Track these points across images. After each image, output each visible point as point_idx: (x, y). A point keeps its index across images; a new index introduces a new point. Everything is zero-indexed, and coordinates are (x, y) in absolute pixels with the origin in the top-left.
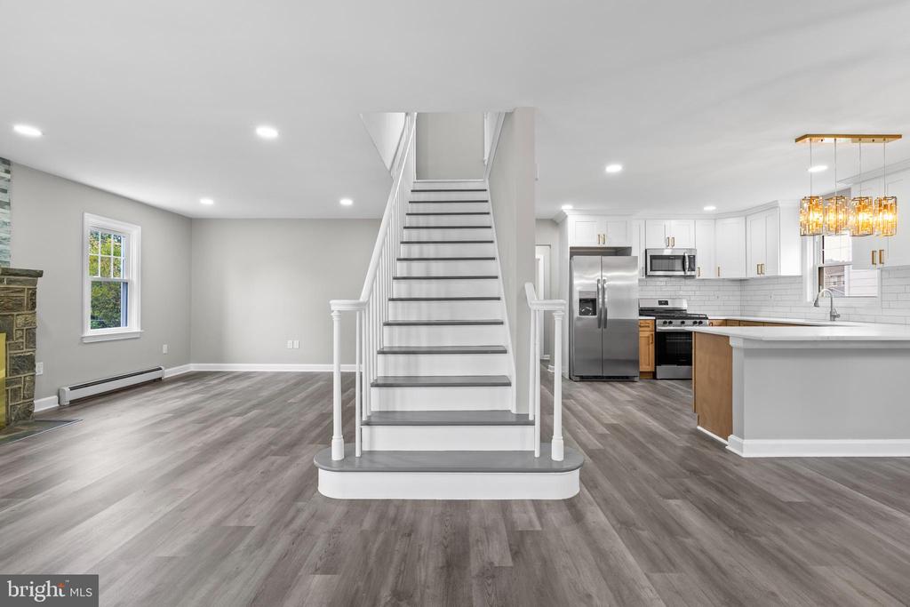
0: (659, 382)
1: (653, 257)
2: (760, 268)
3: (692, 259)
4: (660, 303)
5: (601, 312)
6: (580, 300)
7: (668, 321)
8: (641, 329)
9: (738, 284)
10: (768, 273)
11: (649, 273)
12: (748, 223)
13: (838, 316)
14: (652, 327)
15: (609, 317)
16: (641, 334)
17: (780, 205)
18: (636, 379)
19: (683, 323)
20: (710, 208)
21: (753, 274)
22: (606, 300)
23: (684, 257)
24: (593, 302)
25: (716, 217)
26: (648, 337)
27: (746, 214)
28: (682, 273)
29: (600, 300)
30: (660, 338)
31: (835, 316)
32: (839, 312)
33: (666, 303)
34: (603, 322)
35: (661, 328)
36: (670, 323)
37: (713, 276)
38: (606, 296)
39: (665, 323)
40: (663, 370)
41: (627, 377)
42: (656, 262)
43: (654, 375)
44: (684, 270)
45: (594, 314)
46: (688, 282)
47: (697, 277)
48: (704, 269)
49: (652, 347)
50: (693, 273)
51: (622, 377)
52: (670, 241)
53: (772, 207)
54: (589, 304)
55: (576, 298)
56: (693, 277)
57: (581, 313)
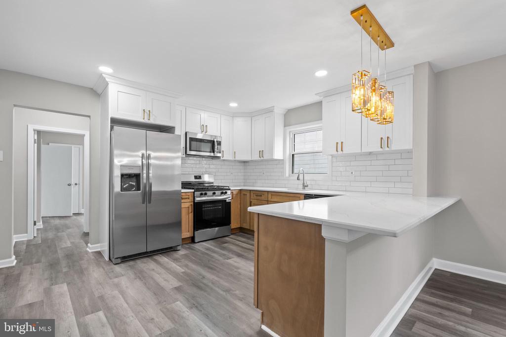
0: (197, 246)
1: (192, 139)
2: (261, 153)
3: (219, 143)
4: (196, 177)
5: (145, 187)
6: (122, 176)
7: (204, 192)
8: (183, 201)
9: (243, 164)
10: (266, 157)
11: (189, 152)
12: (253, 121)
13: (307, 186)
14: (191, 198)
15: (154, 189)
16: (183, 205)
17: (275, 110)
18: (179, 248)
19: (214, 193)
20: (233, 105)
21: (256, 157)
22: (151, 175)
23: (214, 141)
24: (137, 176)
25: (234, 115)
26: (189, 207)
27: (252, 115)
28: (212, 154)
29: (145, 175)
30: (198, 208)
31: (306, 186)
32: (308, 183)
33: (200, 177)
34: (148, 196)
35: (198, 199)
36: (206, 194)
37: (231, 158)
38: (151, 172)
39: (202, 194)
40: (200, 234)
41: (171, 248)
42: (194, 143)
43: (192, 240)
44: (214, 152)
45: (138, 189)
46: (215, 161)
47: (221, 158)
48: (226, 151)
49: (191, 215)
50: (219, 155)
51: (166, 249)
52: (204, 128)
53: (270, 111)
54: (132, 179)
55: (117, 173)
56: (219, 157)
57: (122, 189)
